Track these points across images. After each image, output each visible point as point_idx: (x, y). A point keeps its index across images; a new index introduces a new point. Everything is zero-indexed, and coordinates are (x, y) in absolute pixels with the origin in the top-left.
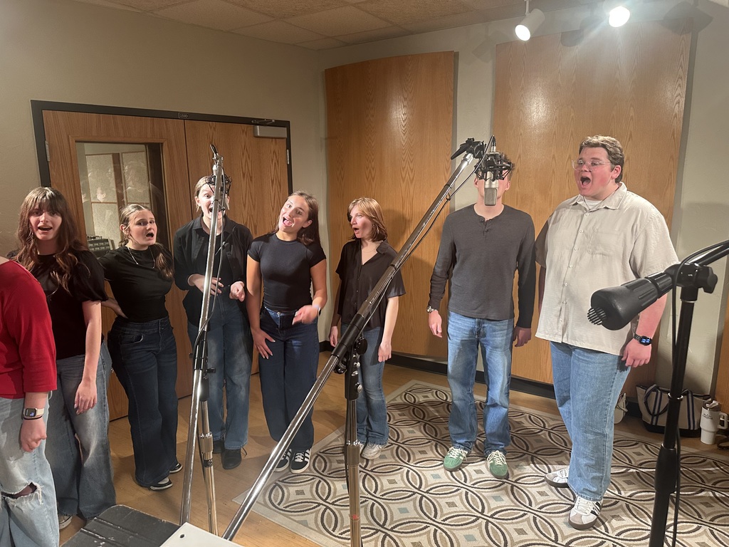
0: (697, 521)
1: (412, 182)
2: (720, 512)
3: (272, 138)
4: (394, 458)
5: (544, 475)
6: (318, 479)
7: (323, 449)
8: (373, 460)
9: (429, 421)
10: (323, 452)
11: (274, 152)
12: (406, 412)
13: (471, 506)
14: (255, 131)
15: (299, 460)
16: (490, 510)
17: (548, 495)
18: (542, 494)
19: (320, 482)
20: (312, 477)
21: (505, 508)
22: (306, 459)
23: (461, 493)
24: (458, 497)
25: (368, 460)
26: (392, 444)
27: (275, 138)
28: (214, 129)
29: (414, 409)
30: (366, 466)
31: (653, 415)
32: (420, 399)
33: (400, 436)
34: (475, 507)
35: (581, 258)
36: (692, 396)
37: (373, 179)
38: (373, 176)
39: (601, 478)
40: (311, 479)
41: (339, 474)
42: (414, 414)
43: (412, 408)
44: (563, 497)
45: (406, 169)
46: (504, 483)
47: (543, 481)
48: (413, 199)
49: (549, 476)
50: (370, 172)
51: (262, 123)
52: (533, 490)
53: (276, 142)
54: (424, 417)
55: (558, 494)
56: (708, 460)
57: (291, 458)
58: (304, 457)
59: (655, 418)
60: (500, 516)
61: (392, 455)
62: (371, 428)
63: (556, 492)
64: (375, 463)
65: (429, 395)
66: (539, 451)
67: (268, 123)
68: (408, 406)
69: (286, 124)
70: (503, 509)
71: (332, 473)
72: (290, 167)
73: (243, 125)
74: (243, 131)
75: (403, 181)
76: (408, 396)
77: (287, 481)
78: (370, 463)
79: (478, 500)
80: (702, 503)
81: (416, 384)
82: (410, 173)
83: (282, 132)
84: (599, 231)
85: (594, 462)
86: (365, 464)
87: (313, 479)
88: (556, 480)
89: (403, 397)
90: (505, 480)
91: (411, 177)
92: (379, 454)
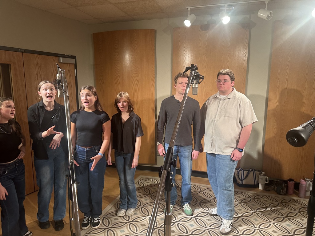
0: (268, 222)
1: (137, 86)
2: (275, 217)
3: (68, 64)
4: (141, 213)
5: (207, 211)
6: (107, 230)
7: (105, 214)
8: (131, 216)
9: (152, 194)
10: (106, 216)
11: (69, 70)
12: (141, 191)
13: (181, 231)
14: (59, 60)
15: (96, 221)
16: (190, 231)
17: (211, 220)
18: (209, 220)
19: (108, 231)
20: (104, 229)
21: (196, 229)
22: (99, 221)
23: (175, 225)
24: (175, 227)
25: (129, 216)
26: (139, 207)
27: (69, 64)
28: (39, 58)
29: (144, 189)
30: (129, 219)
31: (241, 180)
32: (146, 184)
33: (141, 203)
34: (183, 231)
35: (220, 119)
36: (255, 171)
37: (119, 84)
38: (119, 83)
39: (231, 210)
40: (103, 230)
41: (117, 226)
42: (145, 191)
43: (143, 188)
44: (217, 220)
45: (134, 80)
46: (192, 218)
47: (207, 214)
48: (138, 93)
49: (210, 212)
50: (117, 81)
51: (63, 56)
52: (205, 219)
53: (69, 65)
54: (150, 192)
55: (215, 219)
56: (264, 196)
57: (91, 221)
58: (98, 220)
59: (242, 181)
60: (195, 233)
61: (140, 212)
62: (130, 201)
63: (214, 218)
64: (133, 218)
65: (149, 181)
66: (202, 201)
67: (66, 56)
68: (141, 188)
69: (74, 57)
70: (195, 230)
71: (113, 225)
72: (76, 78)
73: (53, 57)
74: (53, 60)
75: (134, 85)
76: (140, 183)
77: (91, 233)
78: (130, 217)
79: (184, 227)
80: (268, 214)
81: (142, 177)
82: (137, 82)
83: (72, 61)
84: (227, 107)
85: (228, 203)
86: (128, 218)
87: (104, 230)
88: (213, 213)
89: (138, 184)
90: (192, 216)
91: (137, 84)
92: (134, 213)
